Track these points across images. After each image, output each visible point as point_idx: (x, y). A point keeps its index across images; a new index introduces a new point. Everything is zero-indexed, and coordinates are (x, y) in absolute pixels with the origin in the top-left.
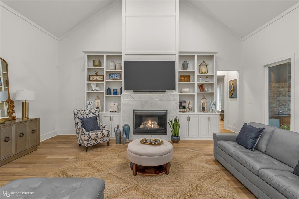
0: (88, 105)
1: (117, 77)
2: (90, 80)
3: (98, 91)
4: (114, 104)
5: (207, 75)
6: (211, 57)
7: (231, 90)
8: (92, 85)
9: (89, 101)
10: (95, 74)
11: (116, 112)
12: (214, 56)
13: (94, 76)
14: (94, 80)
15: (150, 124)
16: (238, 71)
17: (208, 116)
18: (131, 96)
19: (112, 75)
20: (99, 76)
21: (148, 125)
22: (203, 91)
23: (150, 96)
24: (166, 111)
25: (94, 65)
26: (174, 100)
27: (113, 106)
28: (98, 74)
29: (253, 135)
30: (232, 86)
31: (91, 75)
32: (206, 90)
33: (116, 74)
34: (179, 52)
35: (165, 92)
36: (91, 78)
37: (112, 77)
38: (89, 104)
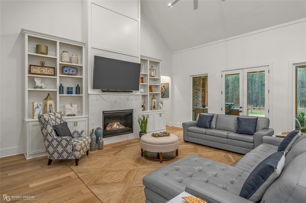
0: (36, 108)
1: (73, 71)
2: (32, 72)
3: (44, 88)
4: (71, 106)
5: (155, 79)
6: (157, 63)
7: (162, 91)
8: (36, 80)
9: (37, 103)
10: (40, 65)
11: (74, 115)
12: (159, 63)
13: (38, 67)
14: (39, 72)
15: (116, 126)
16: (170, 77)
17: (160, 113)
18: (100, 96)
19: (65, 69)
20: (46, 69)
21: (114, 126)
22: (152, 92)
23: (119, 96)
24: (132, 111)
25: (37, 52)
26: (138, 100)
27: (70, 108)
28: (45, 65)
29: (209, 120)
30: (163, 88)
31: (33, 65)
32: (154, 91)
33: (71, 68)
34: (141, 56)
35: (132, 92)
36: (33, 70)
37: (66, 71)
38: (38, 107)
